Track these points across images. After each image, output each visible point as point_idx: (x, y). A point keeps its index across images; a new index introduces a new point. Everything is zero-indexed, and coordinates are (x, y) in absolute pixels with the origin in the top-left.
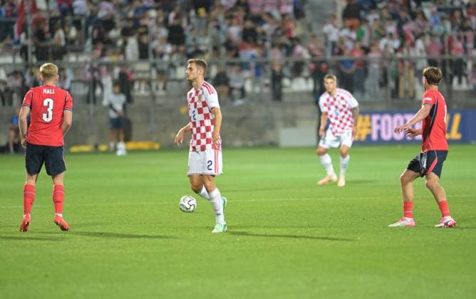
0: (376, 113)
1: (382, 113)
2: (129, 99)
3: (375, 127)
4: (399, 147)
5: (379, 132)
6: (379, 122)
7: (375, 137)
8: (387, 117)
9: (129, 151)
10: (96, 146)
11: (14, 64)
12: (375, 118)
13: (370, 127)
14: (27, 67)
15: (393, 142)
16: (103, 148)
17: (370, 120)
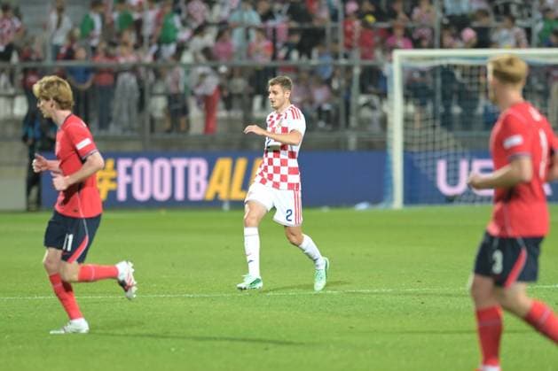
0: (125, 155)
1: (134, 156)
3: (123, 179)
4: (163, 213)
5: (129, 187)
6: (129, 171)
7: (122, 195)
8: (143, 163)
12: (123, 164)
13: (114, 180)
15: (152, 204)
17: (115, 167)
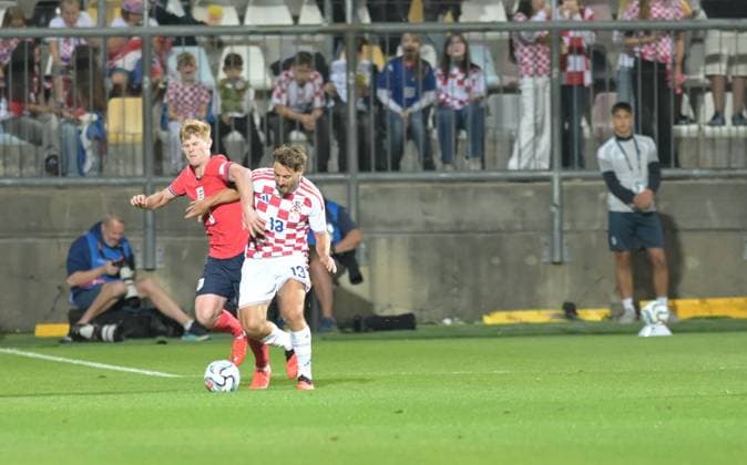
2: (668, 151)
9: (677, 327)
10: (570, 310)
11: (296, 30)
14: (338, 39)
16: (593, 315)
